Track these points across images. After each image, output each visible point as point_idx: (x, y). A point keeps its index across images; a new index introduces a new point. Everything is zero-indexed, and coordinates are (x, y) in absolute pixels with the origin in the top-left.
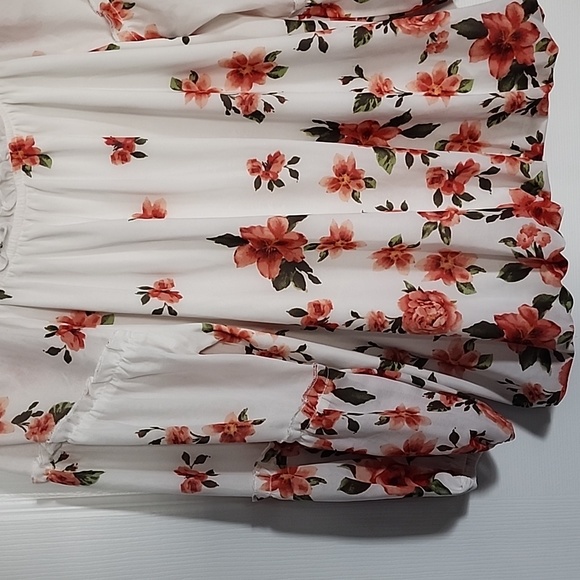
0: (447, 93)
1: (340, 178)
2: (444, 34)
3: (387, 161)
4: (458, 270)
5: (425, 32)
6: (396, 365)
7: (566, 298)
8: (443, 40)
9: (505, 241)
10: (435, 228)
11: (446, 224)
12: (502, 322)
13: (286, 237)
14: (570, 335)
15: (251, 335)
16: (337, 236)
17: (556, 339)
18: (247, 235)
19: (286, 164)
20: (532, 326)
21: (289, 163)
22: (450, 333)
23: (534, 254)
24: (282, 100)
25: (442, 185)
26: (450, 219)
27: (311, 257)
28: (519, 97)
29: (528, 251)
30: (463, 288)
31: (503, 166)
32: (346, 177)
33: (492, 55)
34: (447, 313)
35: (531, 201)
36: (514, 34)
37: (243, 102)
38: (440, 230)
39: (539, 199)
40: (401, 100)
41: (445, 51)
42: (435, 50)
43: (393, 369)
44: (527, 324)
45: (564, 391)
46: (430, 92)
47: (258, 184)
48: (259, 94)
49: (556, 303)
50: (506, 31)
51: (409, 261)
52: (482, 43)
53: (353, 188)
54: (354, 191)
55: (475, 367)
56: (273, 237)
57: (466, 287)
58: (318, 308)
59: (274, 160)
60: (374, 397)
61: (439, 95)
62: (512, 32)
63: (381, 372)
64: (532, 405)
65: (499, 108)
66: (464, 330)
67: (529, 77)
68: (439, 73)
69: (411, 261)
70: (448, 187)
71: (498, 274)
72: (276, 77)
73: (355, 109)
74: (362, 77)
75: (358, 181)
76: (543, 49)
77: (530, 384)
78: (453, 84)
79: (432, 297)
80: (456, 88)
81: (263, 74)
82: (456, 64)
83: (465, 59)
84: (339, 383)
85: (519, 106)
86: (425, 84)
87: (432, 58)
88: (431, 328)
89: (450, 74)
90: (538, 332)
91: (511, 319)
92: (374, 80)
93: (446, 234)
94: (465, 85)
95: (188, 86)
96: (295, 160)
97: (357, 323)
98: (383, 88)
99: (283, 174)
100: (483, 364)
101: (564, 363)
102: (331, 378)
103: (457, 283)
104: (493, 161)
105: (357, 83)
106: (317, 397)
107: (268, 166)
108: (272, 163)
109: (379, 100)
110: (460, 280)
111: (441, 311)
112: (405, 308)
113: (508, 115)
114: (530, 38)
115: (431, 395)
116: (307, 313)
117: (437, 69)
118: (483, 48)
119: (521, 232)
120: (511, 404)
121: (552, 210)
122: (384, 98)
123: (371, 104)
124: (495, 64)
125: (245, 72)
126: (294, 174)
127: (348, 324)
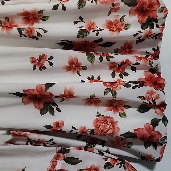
0: (119, 30)
1: (71, 66)
2: (118, 4)
3: (92, 59)
4: (120, 107)
5: (109, 3)
6: (93, 145)
7: (165, 120)
8: (118, 7)
9: (140, 97)
10: (110, 91)
11: (114, 90)
12: (137, 132)
13: (44, 94)
14: (165, 138)
15: (28, 135)
16: (67, 94)
17: (160, 139)
18: (27, 93)
19: (47, 59)
20: (149, 134)
21: (49, 59)
22: (114, 136)
23: (152, 103)
24: (45, 31)
25: (115, 69)
26: (116, 87)
27: (57, 101)
28: (150, 32)
29: (149, 101)
30: (122, 115)
31: (141, 62)
32: (74, 66)
33: (139, 13)
34: (114, 128)
35: (152, 77)
36: (149, 5)
37: (28, 32)
38: (112, 92)
39: (156, 76)
40: (98, 33)
41: (119, 11)
42: (114, 10)
43: (91, 147)
44: (147, 133)
45: (162, 157)
46: (112, 29)
47: (34, 68)
48: (35, 28)
49: (161, 123)
50: (146, 3)
51: (99, 102)
52: (135, 8)
53: (77, 70)
54: (78, 71)
55: (125, 147)
56: (38, 94)
57: (123, 115)
58: (57, 124)
59: (42, 57)
60: (81, 161)
61: (115, 31)
62: (148, 4)
63: (86, 149)
64: (148, 160)
65: (141, 37)
66: (120, 135)
67: (155, 23)
68: (116, 20)
69: (100, 102)
70: (118, 70)
71: (136, 109)
72: (44, 20)
73: (78, 37)
74: (83, 21)
75: (79, 67)
76: (161, 11)
77: (148, 155)
78: (122, 25)
79: (108, 120)
80: (123, 27)
81: (39, 19)
82: (123, 17)
83: (127, 15)
84: (67, 155)
85: (150, 36)
86: (110, 25)
87: (113, 14)
88: (106, 134)
89: (121, 21)
90: (152, 136)
91: (141, 131)
92: (88, 23)
93: (114, 94)
94: (127, 26)
95: (5, 23)
96: (51, 58)
97: (75, 131)
98: (91, 27)
99: (46, 64)
100: (129, 146)
101: (162, 146)
102: (63, 153)
103: (119, 113)
104: (138, 60)
105: (80, 24)
106: (57, 162)
107: (40, 60)
108: (41, 59)
109: (89, 33)
110: (120, 111)
111: (111, 127)
112: (96, 124)
113: (145, 39)
114: (156, 6)
115: (106, 159)
116: (52, 127)
117: (115, 19)
118: (135, 10)
119: (147, 93)
120: (140, 159)
121: (161, 82)
122: (91, 32)
123: (85, 34)
124: (140, 17)
125: (30, 18)
126: (51, 64)
127: (71, 131)
